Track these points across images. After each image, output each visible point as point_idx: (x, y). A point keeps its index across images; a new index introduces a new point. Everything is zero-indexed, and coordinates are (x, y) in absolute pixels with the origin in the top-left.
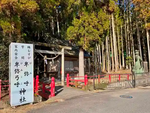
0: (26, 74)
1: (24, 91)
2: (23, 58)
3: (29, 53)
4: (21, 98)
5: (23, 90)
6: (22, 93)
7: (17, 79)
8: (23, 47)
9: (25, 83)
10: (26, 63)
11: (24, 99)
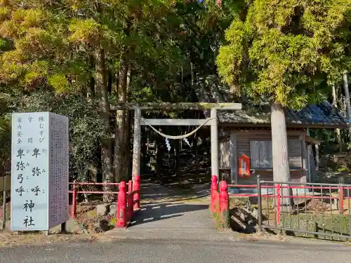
0: (36, 171)
1: (32, 206)
2: (30, 140)
3: (42, 129)
4: (26, 218)
5: (29, 203)
6: (28, 209)
7: (20, 180)
8: (30, 119)
9: (33, 190)
10: (36, 151)
11: (31, 221)
